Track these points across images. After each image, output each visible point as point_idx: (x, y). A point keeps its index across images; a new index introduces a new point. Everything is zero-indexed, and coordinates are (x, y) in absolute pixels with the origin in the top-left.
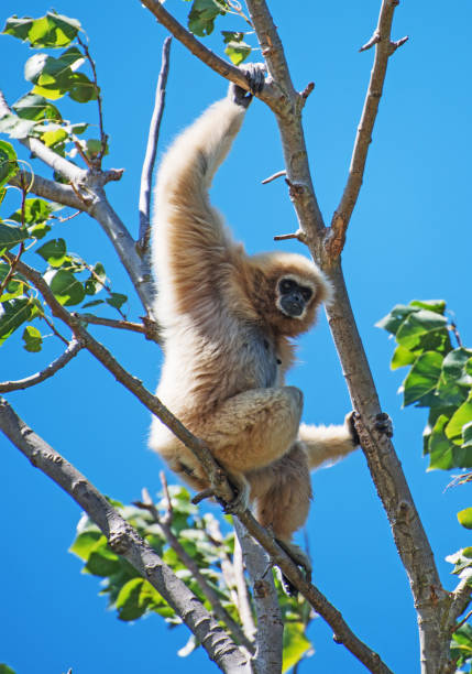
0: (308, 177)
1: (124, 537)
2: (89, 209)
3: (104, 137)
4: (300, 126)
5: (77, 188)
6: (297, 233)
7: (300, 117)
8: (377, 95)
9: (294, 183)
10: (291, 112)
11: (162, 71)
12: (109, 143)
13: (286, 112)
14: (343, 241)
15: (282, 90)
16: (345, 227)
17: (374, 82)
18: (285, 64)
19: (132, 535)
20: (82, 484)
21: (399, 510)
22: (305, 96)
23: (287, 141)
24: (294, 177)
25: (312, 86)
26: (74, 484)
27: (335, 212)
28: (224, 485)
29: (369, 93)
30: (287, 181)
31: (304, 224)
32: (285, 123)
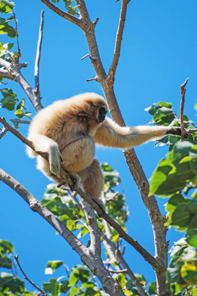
0: (98, 55)
1: (36, 205)
2: (15, 79)
3: (19, 50)
4: (94, 35)
5: (10, 71)
6: (95, 78)
7: (94, 32)
8: (123, 20)
9: (93, 58)
10: (90, 30)
11: (41, 24)
12: (21, 52)
13: (88, 30)
14: (114, 80)
15: (86, 21)
16: (114, 74)
17: (122, 15)
18: (86, 11)
19: (39, 204)
20: (18, 186)
21: (142, 185)
22: (95, 23)
23: (89, 42)
24: (93, 56)
25: (98, 19)
26: (15, 186)
27: (110, 69)
28: (69, 179)
29: (120, 19)
30: (90, 57)
31: (98, 74)
32: (88, 34)
